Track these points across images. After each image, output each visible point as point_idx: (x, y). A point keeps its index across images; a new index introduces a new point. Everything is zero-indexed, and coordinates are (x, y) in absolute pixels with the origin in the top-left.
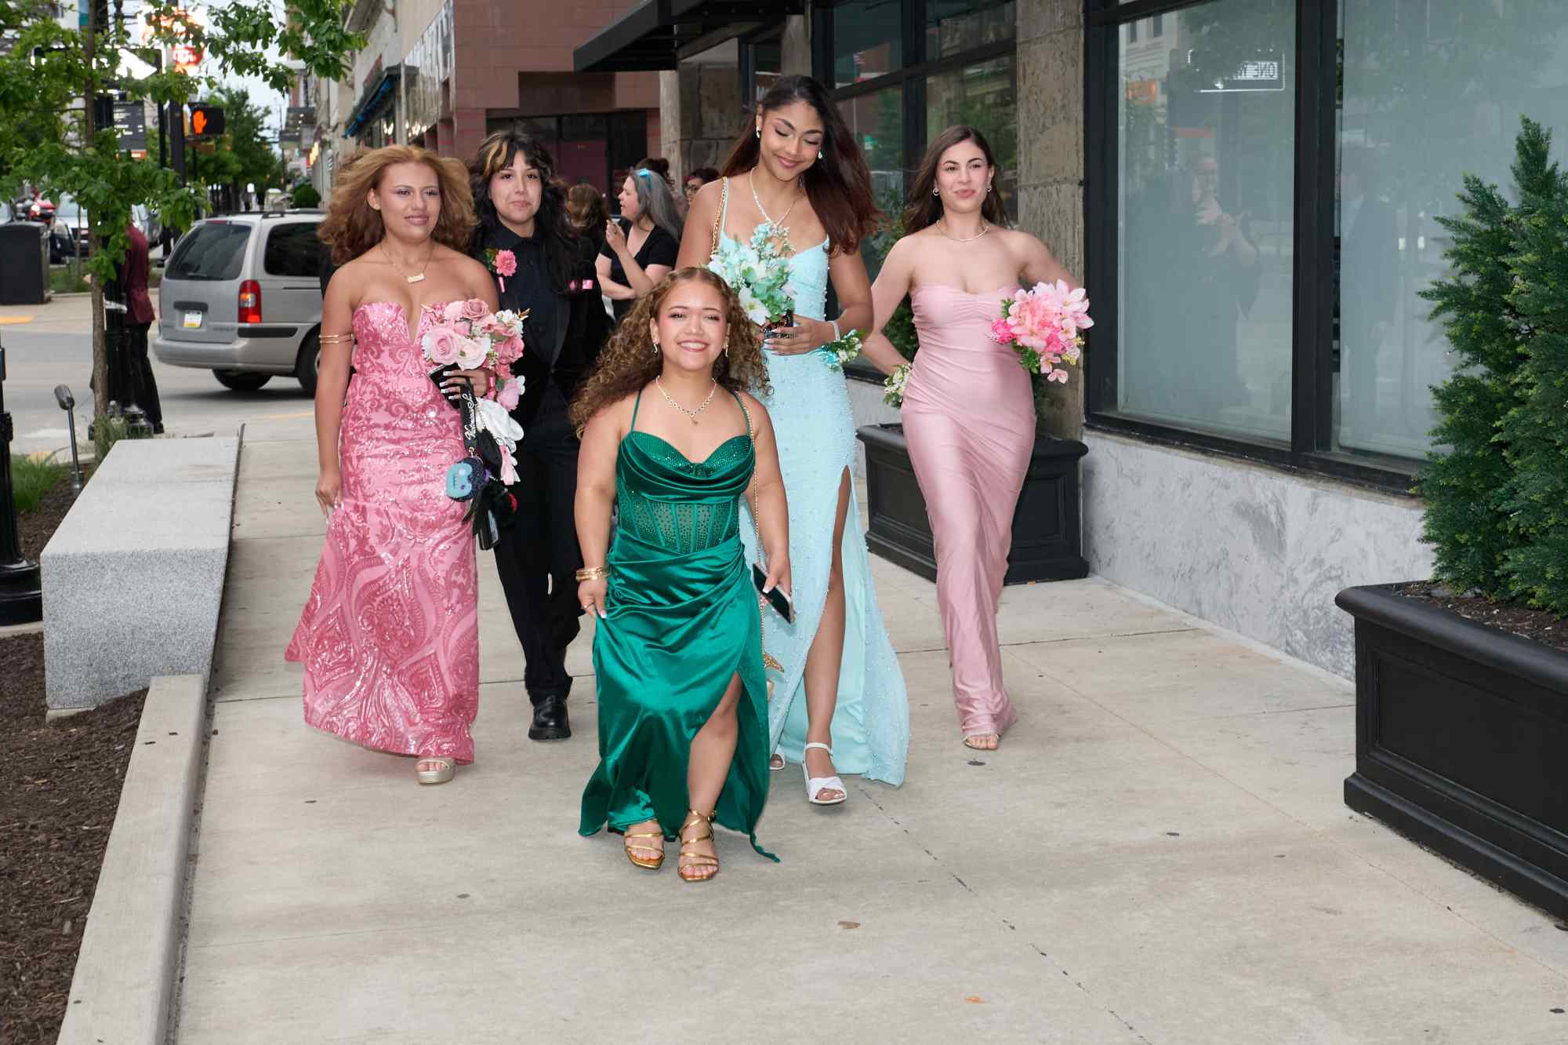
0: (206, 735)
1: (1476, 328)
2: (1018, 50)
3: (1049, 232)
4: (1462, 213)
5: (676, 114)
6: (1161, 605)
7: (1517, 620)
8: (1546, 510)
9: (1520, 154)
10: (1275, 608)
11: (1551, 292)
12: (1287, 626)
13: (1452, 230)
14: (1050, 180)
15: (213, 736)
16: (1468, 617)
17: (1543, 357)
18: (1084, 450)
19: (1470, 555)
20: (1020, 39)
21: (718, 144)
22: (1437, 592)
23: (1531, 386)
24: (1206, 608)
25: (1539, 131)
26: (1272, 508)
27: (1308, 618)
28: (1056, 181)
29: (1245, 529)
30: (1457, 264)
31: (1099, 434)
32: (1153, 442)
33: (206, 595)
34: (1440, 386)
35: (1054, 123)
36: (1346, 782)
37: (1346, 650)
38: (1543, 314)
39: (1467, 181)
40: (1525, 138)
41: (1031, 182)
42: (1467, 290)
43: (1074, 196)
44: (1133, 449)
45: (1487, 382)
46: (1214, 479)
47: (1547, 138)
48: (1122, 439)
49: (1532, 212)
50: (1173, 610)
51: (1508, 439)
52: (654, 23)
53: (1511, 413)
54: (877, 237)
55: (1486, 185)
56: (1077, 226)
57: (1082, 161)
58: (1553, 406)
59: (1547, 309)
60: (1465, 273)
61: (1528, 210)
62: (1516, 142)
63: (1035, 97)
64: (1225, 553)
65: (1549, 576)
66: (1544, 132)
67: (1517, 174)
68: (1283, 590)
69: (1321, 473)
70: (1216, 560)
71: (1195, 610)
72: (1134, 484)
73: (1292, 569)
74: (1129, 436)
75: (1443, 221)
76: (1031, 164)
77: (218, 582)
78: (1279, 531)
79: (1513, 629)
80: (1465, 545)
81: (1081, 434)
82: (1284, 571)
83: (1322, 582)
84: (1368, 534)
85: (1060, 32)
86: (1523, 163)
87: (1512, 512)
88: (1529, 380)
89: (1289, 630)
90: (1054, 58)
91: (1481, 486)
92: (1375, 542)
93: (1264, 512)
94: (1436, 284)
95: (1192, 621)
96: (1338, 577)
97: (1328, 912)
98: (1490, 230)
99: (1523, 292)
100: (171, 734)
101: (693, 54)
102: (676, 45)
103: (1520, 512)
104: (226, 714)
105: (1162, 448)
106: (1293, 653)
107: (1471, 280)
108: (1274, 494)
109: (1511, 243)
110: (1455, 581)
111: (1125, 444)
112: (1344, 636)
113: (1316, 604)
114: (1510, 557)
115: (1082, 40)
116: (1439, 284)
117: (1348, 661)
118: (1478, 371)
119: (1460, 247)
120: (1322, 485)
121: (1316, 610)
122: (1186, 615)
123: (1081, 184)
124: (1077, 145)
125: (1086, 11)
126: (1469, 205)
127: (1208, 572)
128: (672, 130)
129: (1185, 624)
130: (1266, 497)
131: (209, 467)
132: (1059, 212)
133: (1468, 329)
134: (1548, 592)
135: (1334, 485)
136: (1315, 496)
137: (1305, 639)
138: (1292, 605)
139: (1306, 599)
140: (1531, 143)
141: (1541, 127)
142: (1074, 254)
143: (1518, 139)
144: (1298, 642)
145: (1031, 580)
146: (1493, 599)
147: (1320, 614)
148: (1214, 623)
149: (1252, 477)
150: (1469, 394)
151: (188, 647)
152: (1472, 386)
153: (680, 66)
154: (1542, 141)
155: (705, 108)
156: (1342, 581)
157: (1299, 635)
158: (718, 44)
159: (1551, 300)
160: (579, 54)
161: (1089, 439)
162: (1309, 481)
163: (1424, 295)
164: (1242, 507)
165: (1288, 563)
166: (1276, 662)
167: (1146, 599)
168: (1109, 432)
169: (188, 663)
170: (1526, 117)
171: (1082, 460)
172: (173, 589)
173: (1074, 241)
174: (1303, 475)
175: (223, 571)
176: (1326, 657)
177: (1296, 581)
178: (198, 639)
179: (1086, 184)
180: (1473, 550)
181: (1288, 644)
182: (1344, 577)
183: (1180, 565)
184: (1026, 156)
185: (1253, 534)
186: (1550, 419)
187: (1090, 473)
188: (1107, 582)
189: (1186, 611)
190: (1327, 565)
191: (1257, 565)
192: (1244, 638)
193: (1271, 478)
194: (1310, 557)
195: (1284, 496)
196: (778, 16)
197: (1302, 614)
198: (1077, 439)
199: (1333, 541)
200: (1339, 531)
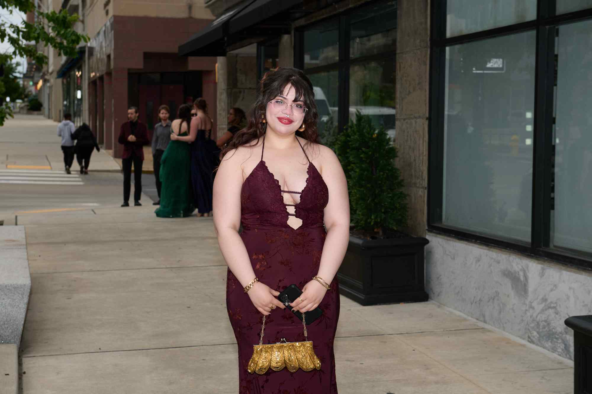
0: (21, 374)
2: (397, 56)
3: (411, 140)
6: (465, 316)
10: (522, 320)
12: (529, 330)
14: (412, 116)
15: (24, 375)
18: (427, 242)
20: (398, 51)
21: (244, 92)
24: (487, 318)
26: (521, 274)
27: (539, 326)
28: (415, 118)
29: (507, 283)
31: (434, 234)
32: (461, 239)
33: (20, 306)
35: (414, 90)
37: (559, 341)
41: (403, 117)
43: (423, 124)
44: (450, 242)
46: (492, 258)
48: (446, 238)
50: (470, 318)
54: (323, 138)
56: (425, 139)
57: (428, 109)
63: (405, 78)
64: (497, 293)
68: (527, 312)
69: (546, 258)
70: (493, 296)
71: (482, 319)
72: (451, 258)
73: (531, 302)
74: (449, 236)
76: (402, 109)
77: (26, 300)
78: (525, 284)
81: (426, 234)
82: (527, 302)
83: (546, 310)
84: (570, 288)
85: (419, 49)
89: (530, 332)
90: (415, 61)
92: (574, 292)
93: (517, 275)
95: (481, 324)
96: (554, 308)
100: (6, 375)
101: (233, 50)
102: (225, 45)
104: (28, 363)
105: (466, 242)
106: (532, 342)
108: (522, 266)
111: (447, 240)
112: (558, 335)
113: (543, 319)
115: (429, 52)
117: (560, 347)
120: (546, 264)
121: (543, 322)
122: (477, 321)
123: (427, 119)
124: (425, 101)
125: (431, 40)
127: (489, 301)
128: (223, 84)
129: (478, 326)
130: (518, 267)
131: (14, 241)
132: (416, 131)
135: (552, 264)
136: (543, 269)
137: (538, 335)
138: (531, 319)
139: (539, 317)
142: (423, 151)
144: (534, 337)
145: (402, 302)
147: (545, 324)
148: (491, 325)
149: (511, 259)
151: (10, 331)
153: (227, 55)
155: (238, 74)
156: (556, 309)
157: (535, 333)
158: (247, 45)
160: (180, 47)
161: (429, 237)
162: (540, 262)
164: (506, 273)
165: (529, 299)
166: (524, 346)
167: (458, 313)
168: (439, 234)
169: (10, 338)
171: (426, 247)
172: (4, 303)
173: (423, 146)
174: (537, 259)
175: (28, 294)
176: (549, 344)
177: (533, 308)
178: (15, 326)
179: (430, 119)
181: (529, 337)
182: (558, 308)
183: (475, 297)
184: (400, 105)
185: (512, 286)
187: (430, 252)
188: (437, 303)
189: (477, 319)
190: (549, 301)
191: (513, 300)
192: (507, 334)
193: (521, 259)
194: (541, 297)
195: (527, 268)
196: (278, 34)
197: (536, 323)
198: (424, 237)
199: (552, 290)
200: (555, 286)
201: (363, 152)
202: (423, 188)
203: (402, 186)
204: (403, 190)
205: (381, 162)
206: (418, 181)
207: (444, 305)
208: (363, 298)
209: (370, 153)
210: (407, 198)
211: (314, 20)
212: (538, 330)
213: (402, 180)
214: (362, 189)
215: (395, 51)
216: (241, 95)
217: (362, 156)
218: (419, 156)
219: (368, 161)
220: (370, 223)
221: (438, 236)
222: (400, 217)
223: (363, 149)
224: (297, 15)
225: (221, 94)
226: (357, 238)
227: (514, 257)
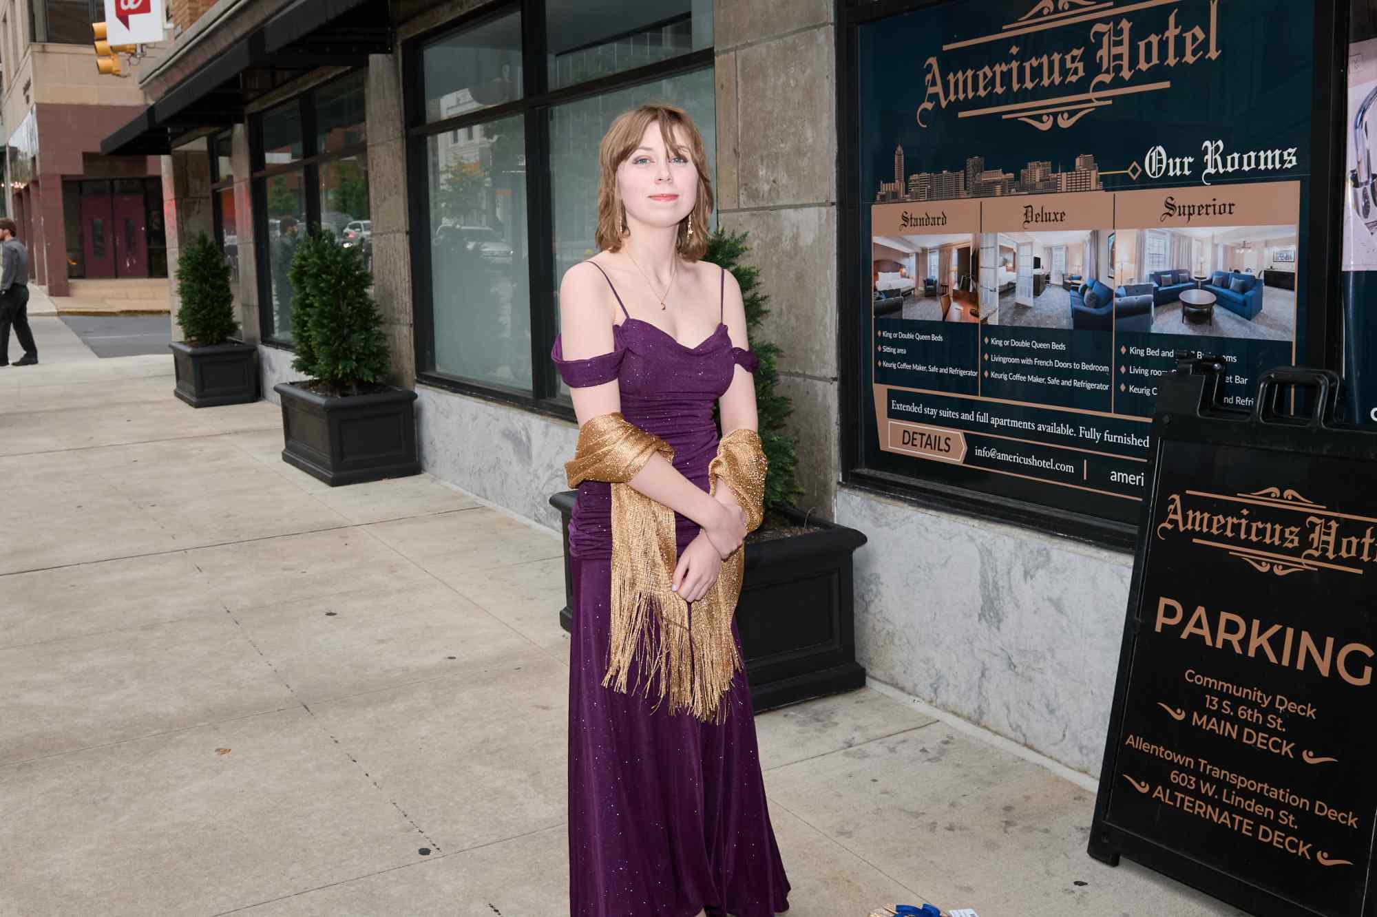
2: (368, 150)
3: (389, 262)
5: (172, 181)
6: (464, 492)
10: (528, 494)
12: (535, 505)
14: (390, 230)
18: (416, 396)
20: (369, 144)
24: (489, 493)
26: (523, 433)
27: (546, 500)
28: (393, 231)
29: (508, 447)
31: (424, 386)
32: (455, 392)
35: (390, 195)
36: (561, 613)
41: (380, 231)
43: (403, 240)
44: (443, 396)
46: (490, 415)
48: (437, 389)
50: (470, 494)
52: (146, 128)
56: (405, 258)
57: (407, 219)
63: (379, 180)
64: (498, 460)
69: (550, 413)
70: (493, 465)
71: (482, 494)
72: (445, 417)
73: (537, 471)
74: (442, 388)
76: (377, 220)
78: (528, 447)
81: (414, 386)
82: (531, 470)
83: (553, 479)
85: (392, 140)
89: (537, 508)
90: (389, 155)
93: (519, 436)
95: (481, 501)
97: (545, 708)
101: (179, 145)
102: (169, 139)
105: (460, 395)
106: (539, 521)
108: (524, 423)
111: (441, 393)
115: (404, 144)
120: (550, 420)
122: (479, 497)
123: (407, 233)
124: (404, 209)
125: (406, 127)
127: (489, 471)
128: (169, 192)
129: (477, 504)
130: (520, 426)
132: (397, 251)
136: (547, 426)
137: (545, 513)
139: (545, 489)
142: (404, 276)
144: (541, 514)
145: (385, 478)
148: (494, 502)
149: (511, 414)
153: (173, 153)
155: (190, 179)
157: (542, 509)
158: (195, 139)
160: (103, 144)
161: (420, 390)
162: (544, 417)
164: (507, 433)
165: (534, 465)
166: (528, 527)
167: (455, 488)
168: (430, 385)
171: (415, 402)
173: (404, 269)
174: (541, 414)
177: (538, 478)
179: (410, 233)
181: (536, 515)
183: (473, 467)
184: (374, 214)
185: (514, 450)
187: (420, 410)
188: (432, 476)
189: (478, 495)
190: (556, 468)
191: (517, 467)
192: (511, 512)
193: (523, 415)
194: (545, 464)
195: (529, 425)
196: (229, 124)
197: (543, 498)
198: (412, 389)
199: (558, 454)
200: (561, 448)
201: (324, 280)
202: (407, 324)
203: (382, 323)
204: (382, 329)
205: (349, 292)
206: (401, 317)
207: (440, 478)
208: (330, 476)
209: (333, 281)
210: (389, 338)
211: (269, 104)
212: (545, 506)
213: (380, 317)
214: (325, 330)
215: (365, 142)
216: (197, 207)
217: (322, 285)
218: (401, 282)
219: (331, 292)
220: (337, 375)
221: (429, 387)
222: (379, 365)
223: (324, 276)
224: (251, 96)
225: (169, 206)
226: (321, 396)
227: (515, 412)
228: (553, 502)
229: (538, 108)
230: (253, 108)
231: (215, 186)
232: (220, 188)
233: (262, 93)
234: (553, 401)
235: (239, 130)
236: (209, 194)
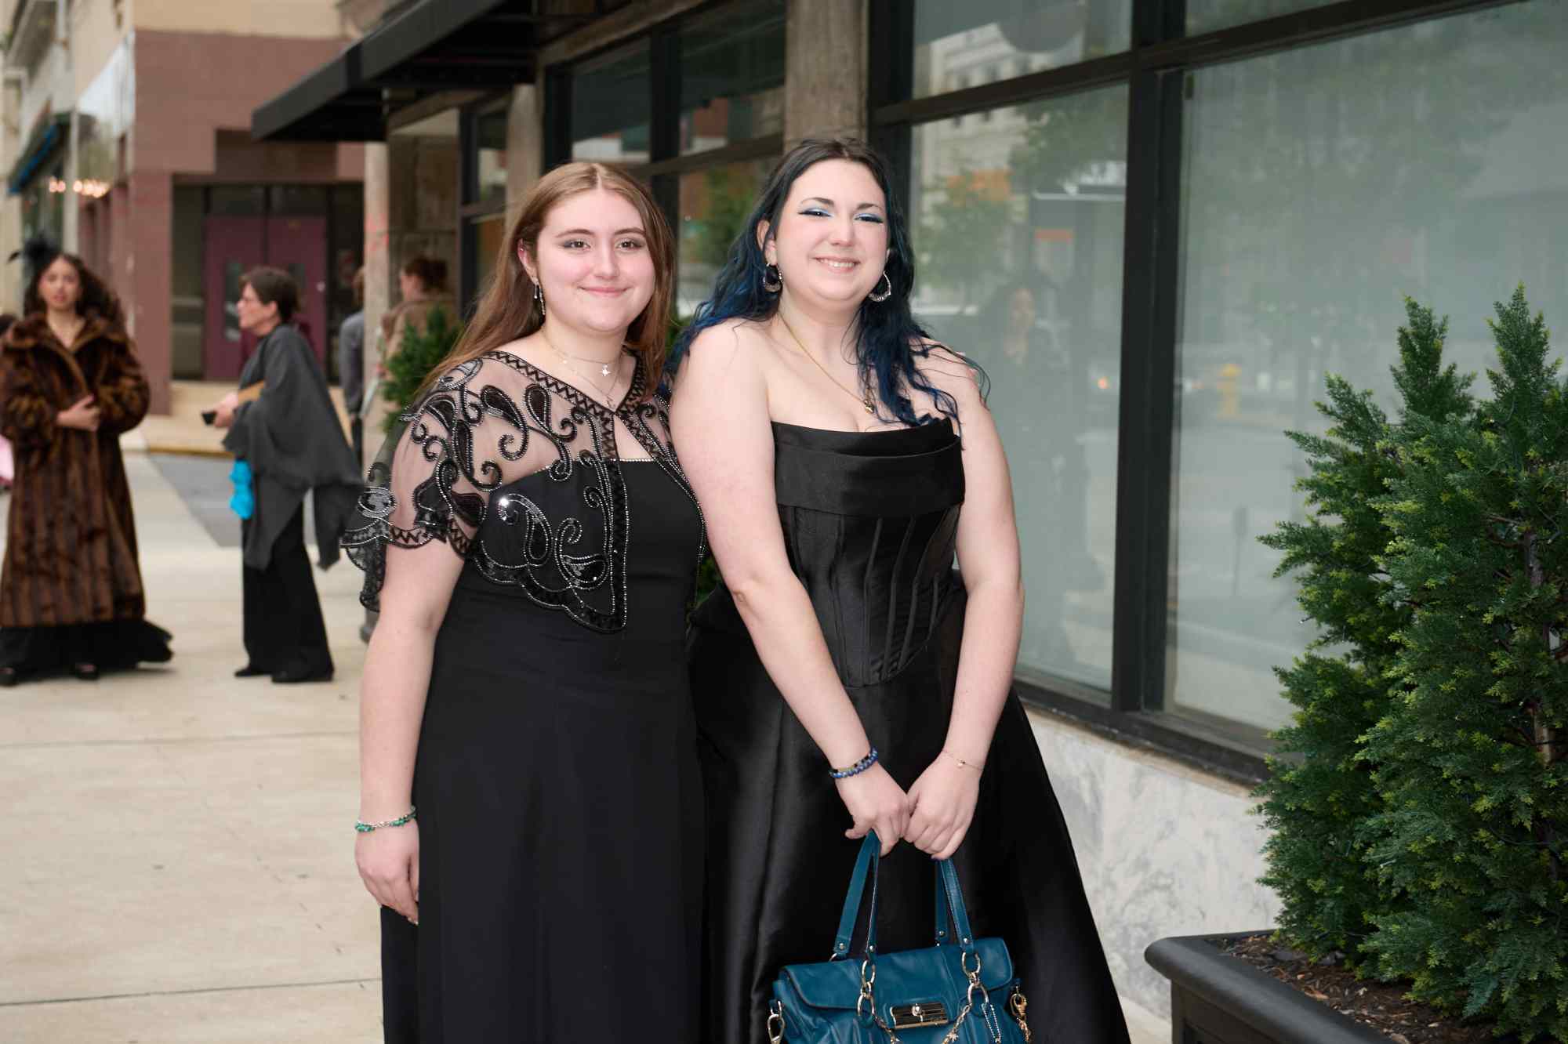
1: (1338, 593)
4: (1322, 428)
5: (384, 196)
7: (1390, 1009)
8: (1427, 865)
9: (1404, 351)
11: (1438, 558)
13: (1307, 450)
16: (1324, 997)
17: (1426, 648)
19: (1326, 910)
20: (788, 137)
21: (436, 242)
22: (1285, 955)
23: (1409, 688)
25: (1430, 320)
26: (1085, 783)
27: (1128, 938)
30: (1314, 499)
34: (1290, 667)
38: (1426, 589)
39: (1330, 384)
40: (1409, 329)
42: (1326, 535)
45: (1355, 666)
47: (1442, 331)
49: (1417, 438)
51: (1377, 759)
52: (340, 86)
53: (1380, 725)
55: (1357, 390)
58: (1440, 718)
59: (1430, 583)
60: (1323, 512)
61: (1410, 436)
62: (1398, 335)
65: (1433, 962)
66: (1437, 321)
67: (1398, 378)
68: (1098, 897)
69: (1148, 743)
73: (1112, 870)
75: (1297, 437)
78: (1094, 814)
79: (1383, 1024)
80: (1320, 895)
82: (1099, 869)
83: (1146, 892)
84: (1207, 834)
86: (1407, 365)
87: (1380, 862)
88: (1406, 680)
91: (1344, 812)
92: (1216, 844)
93: (1075, 788)
94: (1285, 527)
96: (1167, 888)
98: (1361, 453)
99: (1400, 553)
101: (407, 124)
102: (386, 111)
103: (1394, 861)
107: (1333, 521)
108: (1088, 765)
109: (1386, 481)
110: (1310, 944)
113: (1139, 920)
114: (1380, 927)
116: (1289, 527)
118: (1340, 651)
119: (1321, 476)
120: (1150, 760)
121: (1139, 929)
126: (1333, 417)
128: (378, 218)
130: (1078, 766)
133: (1326, 595)
134: (1431, 983)
135: (1162, 761)
136: (1140, 774)
137: (1125, 967)
138: (1109, 919)
140: (1417, 336)
141: (1433, 314)
143: (1401, 331)
146: (1359, 974)
147: (1144, 934)
150: (1326, 685)
152: (1335, 673)
153: (390, 139)
154: (1434, 333)
155: (421, 193)
156: (1171, 893)
157: (1117, 960)
158: (434, 114)
159: (1438, 569)
160: (259, 116)
162: (1134, 752)
163: (1269, 541)
165: (1104, 860)
170: (1414, 300)
174: (1126, 743)
177: (1112, 885)
180: (1330, 904)
182: (1175, 887)
186: (1436, 736)
190: (1154, 868)
193: (1084, 743)
194: (1133, 855)
195: (1101, 768)
196: (504, 84)
197: (1121, 931)
199: (1161, 837)
200: (1171, 825)
211: (589, 46)
212: (1124, 950)
215: (780, 133)
225: (376, 245)
227: (1069, 735)
228: (1155, 958)
229: (1161, 73)
230: (556, 53)
231: (470, 210)
232: (478, 216)
233: (575, 24)
234: (1153, 718)
235: (525, 96)
236: (457, 226)
